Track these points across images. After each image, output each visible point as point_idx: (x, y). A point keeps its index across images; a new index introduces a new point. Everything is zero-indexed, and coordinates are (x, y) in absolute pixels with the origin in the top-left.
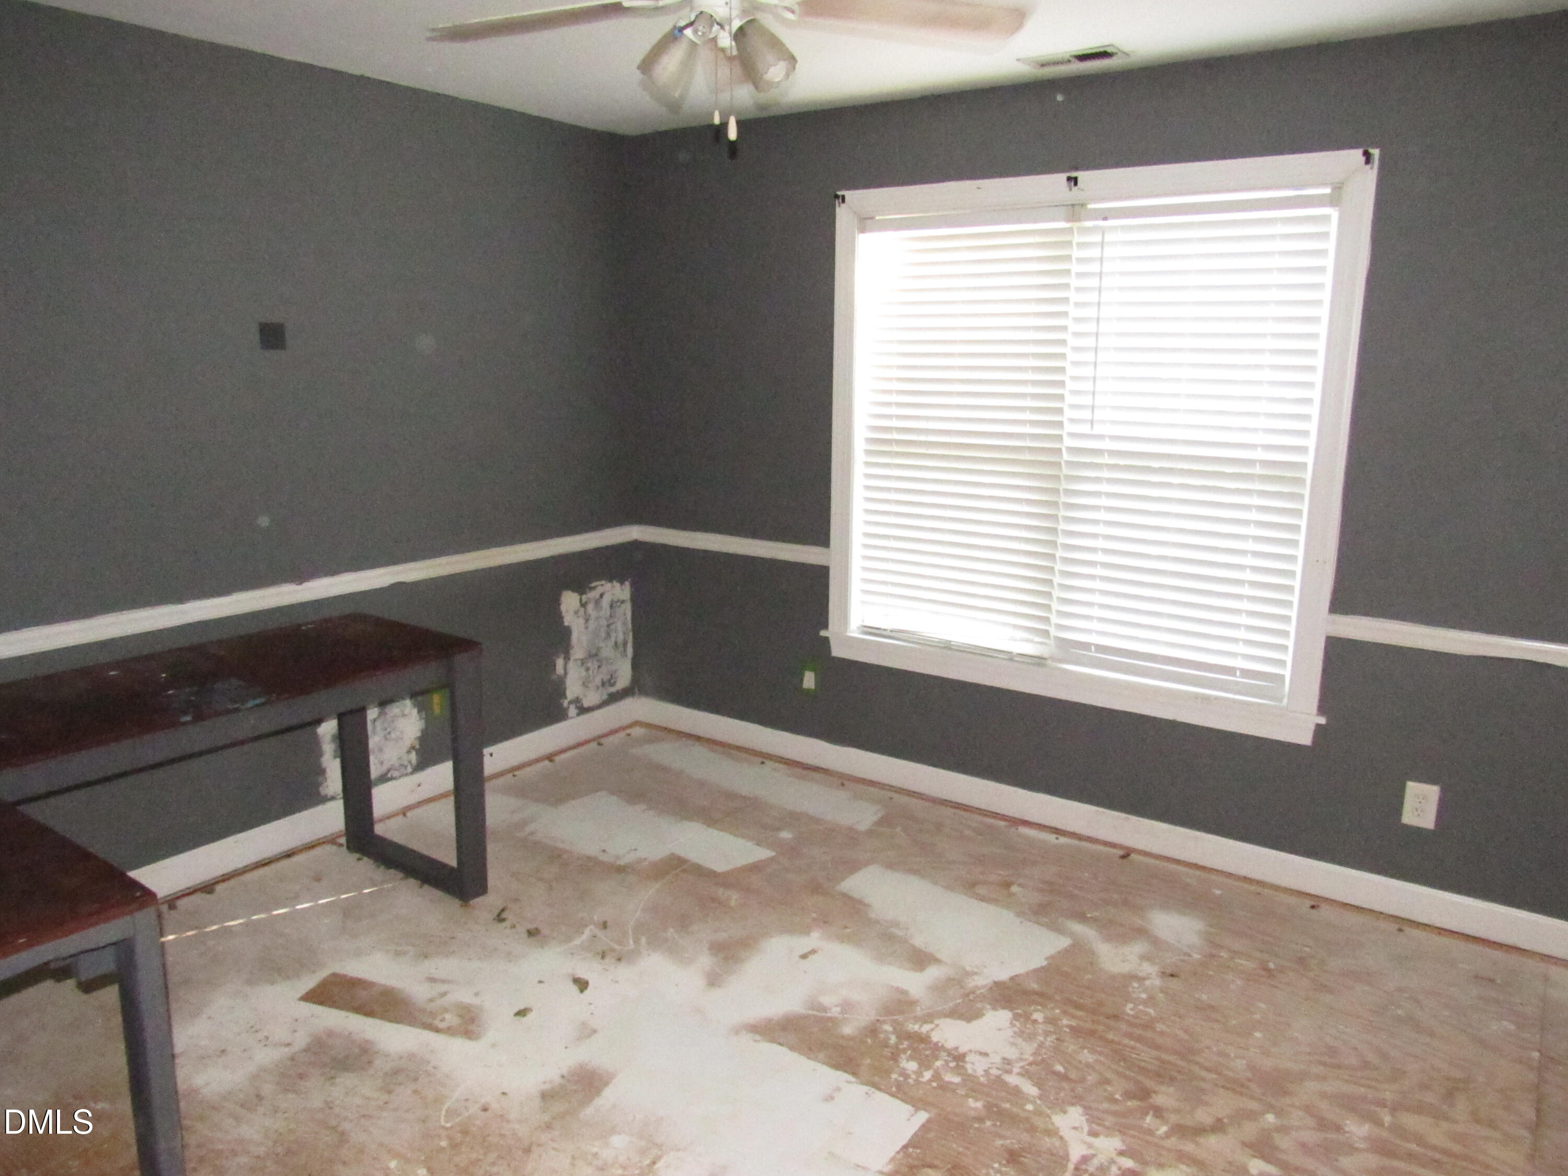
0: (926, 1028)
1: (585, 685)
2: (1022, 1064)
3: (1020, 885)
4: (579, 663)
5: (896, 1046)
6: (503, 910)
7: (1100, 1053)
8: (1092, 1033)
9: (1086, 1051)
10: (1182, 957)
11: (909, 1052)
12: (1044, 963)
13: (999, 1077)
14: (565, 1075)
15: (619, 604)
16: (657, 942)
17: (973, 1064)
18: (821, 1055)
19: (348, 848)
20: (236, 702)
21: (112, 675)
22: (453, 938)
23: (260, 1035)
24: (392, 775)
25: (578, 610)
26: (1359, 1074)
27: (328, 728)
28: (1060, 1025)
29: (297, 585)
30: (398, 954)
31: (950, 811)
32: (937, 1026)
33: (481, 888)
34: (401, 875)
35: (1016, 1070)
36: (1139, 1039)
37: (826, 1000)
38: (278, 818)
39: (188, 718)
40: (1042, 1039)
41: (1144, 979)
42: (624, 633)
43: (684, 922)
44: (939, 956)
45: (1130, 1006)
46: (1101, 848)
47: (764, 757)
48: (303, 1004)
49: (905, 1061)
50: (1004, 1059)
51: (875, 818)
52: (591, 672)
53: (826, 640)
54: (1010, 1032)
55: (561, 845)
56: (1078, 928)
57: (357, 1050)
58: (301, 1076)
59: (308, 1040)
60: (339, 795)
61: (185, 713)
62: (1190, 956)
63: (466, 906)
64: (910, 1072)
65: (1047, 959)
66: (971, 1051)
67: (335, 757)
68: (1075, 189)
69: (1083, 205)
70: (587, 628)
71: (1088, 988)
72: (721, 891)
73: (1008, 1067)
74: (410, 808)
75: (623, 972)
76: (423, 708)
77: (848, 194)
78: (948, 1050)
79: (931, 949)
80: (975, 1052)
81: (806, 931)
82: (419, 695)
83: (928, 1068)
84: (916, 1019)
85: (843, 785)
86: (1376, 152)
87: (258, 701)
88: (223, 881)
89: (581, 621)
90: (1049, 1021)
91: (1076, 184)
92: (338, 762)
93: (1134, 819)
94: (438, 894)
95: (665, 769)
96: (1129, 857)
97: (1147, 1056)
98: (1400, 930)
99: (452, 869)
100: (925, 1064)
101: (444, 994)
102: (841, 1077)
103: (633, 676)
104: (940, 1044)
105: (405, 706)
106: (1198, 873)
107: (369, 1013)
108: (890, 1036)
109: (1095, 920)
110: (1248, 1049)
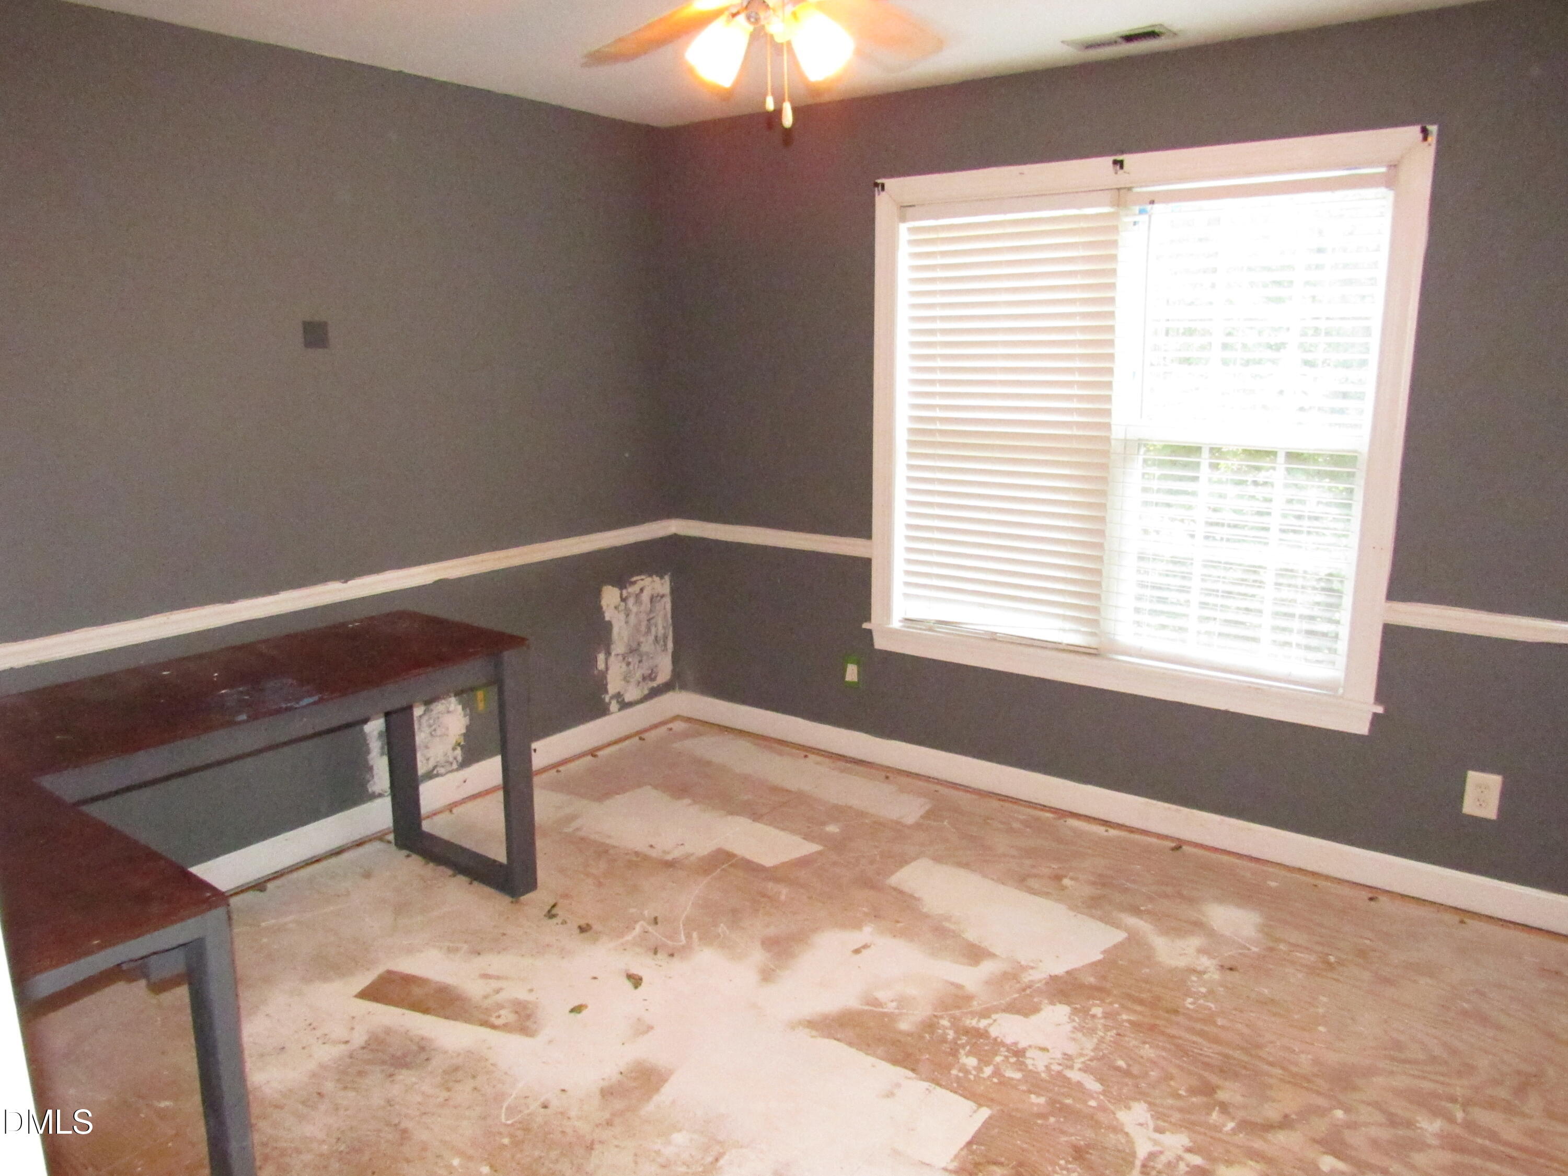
0: (983, 1023)
1: (626, 679)
2: (1082, 1059)
3: (1072, 879)
4: (620, 658)
5: (955, 1042)
6: (554, 906)
7: (1164, 1049)
8: (1153, 1028)
9: (1147, 1046)
10: (1240, 951)
11: (968, 1048)
12: (1100, 957)
13: (1059, 1072)
14: (622, 1071)
15: (659, 598)
16: (708, 938)
17: (1033, 1059)
18: (880, 1051)
19: (396, 844)
20: (289, 701)
21: (165, 675)
22: (504, 934)
23: (318, 1033)
24: (437, 771)
25: (619, 605)
26: (1428, 1068)
27: (375, 727)
28: (1119, 1020)
29: (342, 583)
30: (450, 950)
31: (995, 804)
32: (995, 1021)
33: (531, 884)
34: (450, 872)
35: (1078, 1065)
36: (1202, 1034)
37: (881, 995)
38: (327, 815)
39: (243, 717)
40: (1101, 1034)
41: (1204, 973)
42: (664, 628)
43: (735, 916)
44: (992, 950)
45: (1190, 1000)
46: (1154, 840)
47: (808, 750)
48: (360, 1002)
49: (965, 1057)
50: (1065, 1054)
51: (922, 811)
52: (631, 667)
53: (870, 632)
54: (1069, 1027)
55: (608, 841)
56: (1132, 921)
57: (415, 1048)
58: (361, 1073)
59: (365, 1038)
60: (386, 792)
61: (239, 712)
62: (1249, 949)
63: (517, 902)
64: (970, 1068)
65: (1104, 952)
66: (1030, 1046)
67: (382, 754)
68: (1120, 172)
69: (1130, 189)
70: (627, 622)
71: (1147, 982)
72: (770, 885)
73: (1069, 1063)
74: (456, 804)
75: (677, 966)
76: (468, 705)
77: (889, 183)
78: (1007, 1045)
79: (985, 944)
80: (1036, 1048)
81: (857, 925)
82: (464, 693)
83: (988, 1064)
84: (973, 1014)
85: (887, 778)
86: (1433, 129)
87: (311, 700)
88: (274, 878)
89: (622, 616)
90: (1106, 1016)
91: (1122, 167)
92: (385, 761)
93: (1185, 810)
94: (487, 890)
95: (709, 763)
96: (1181, 849)
97: (1209, 1050)
98: (1462, 922)
99: (501, 865)
100: (984, 1060)
101: (498, 991)
102: (899, 1073)
103: (674, 671)
104: (999, 1040)
105: (450, 703)
106: (1252, 865)
107: (426, 1011)
108: (947, 1031)
109: (1148, 912)
110: (1313, 1044)
